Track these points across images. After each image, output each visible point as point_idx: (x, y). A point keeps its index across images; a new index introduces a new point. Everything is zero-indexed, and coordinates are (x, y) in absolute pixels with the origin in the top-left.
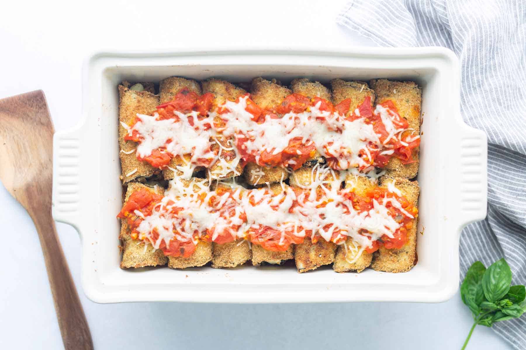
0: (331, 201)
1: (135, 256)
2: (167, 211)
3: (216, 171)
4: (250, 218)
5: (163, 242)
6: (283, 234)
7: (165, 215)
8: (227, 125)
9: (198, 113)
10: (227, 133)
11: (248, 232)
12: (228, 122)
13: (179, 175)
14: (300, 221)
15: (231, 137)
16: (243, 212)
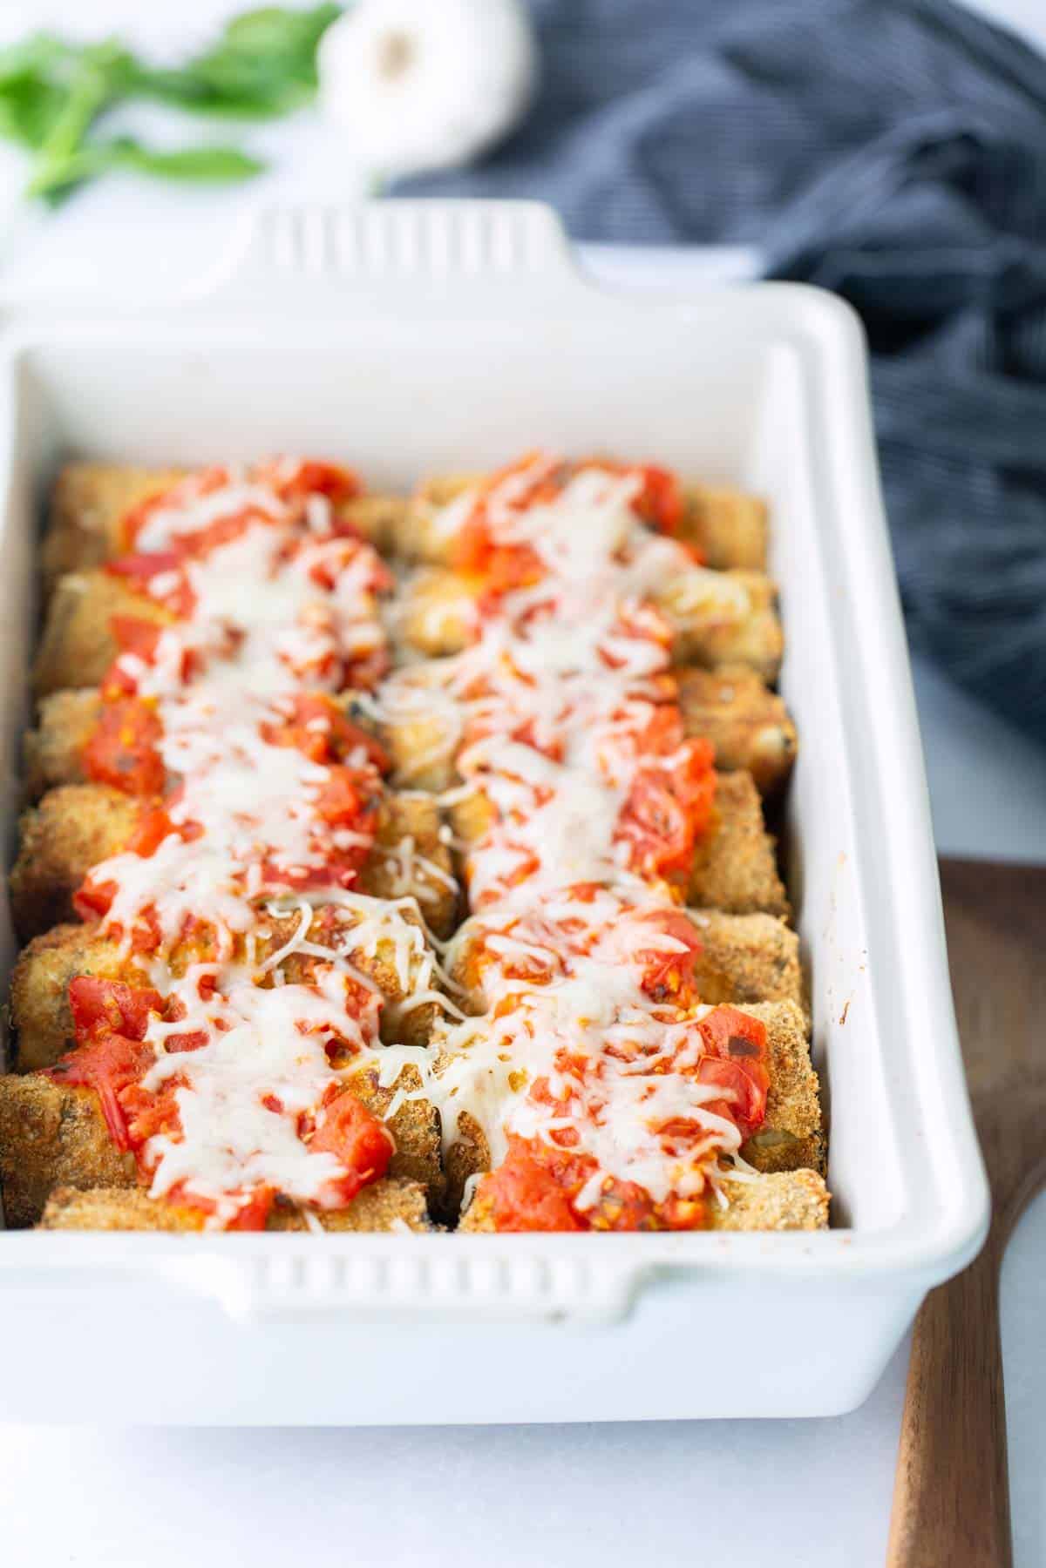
0: (507, 657)
1: (778, 1211)
2: (571, 1094)
3: (400, 962)
4: (587, 872)
5: (710, 1106)
6: (648, 761)
7: (595, 1102)
8: (210, 917)
9: (153, 1017)
10: (240, 916)
11: (645, 877)
12: (195, 913)
13: (416, 1082)
14: (592, 722)
15: (260, 906)
16: (568, 894)
